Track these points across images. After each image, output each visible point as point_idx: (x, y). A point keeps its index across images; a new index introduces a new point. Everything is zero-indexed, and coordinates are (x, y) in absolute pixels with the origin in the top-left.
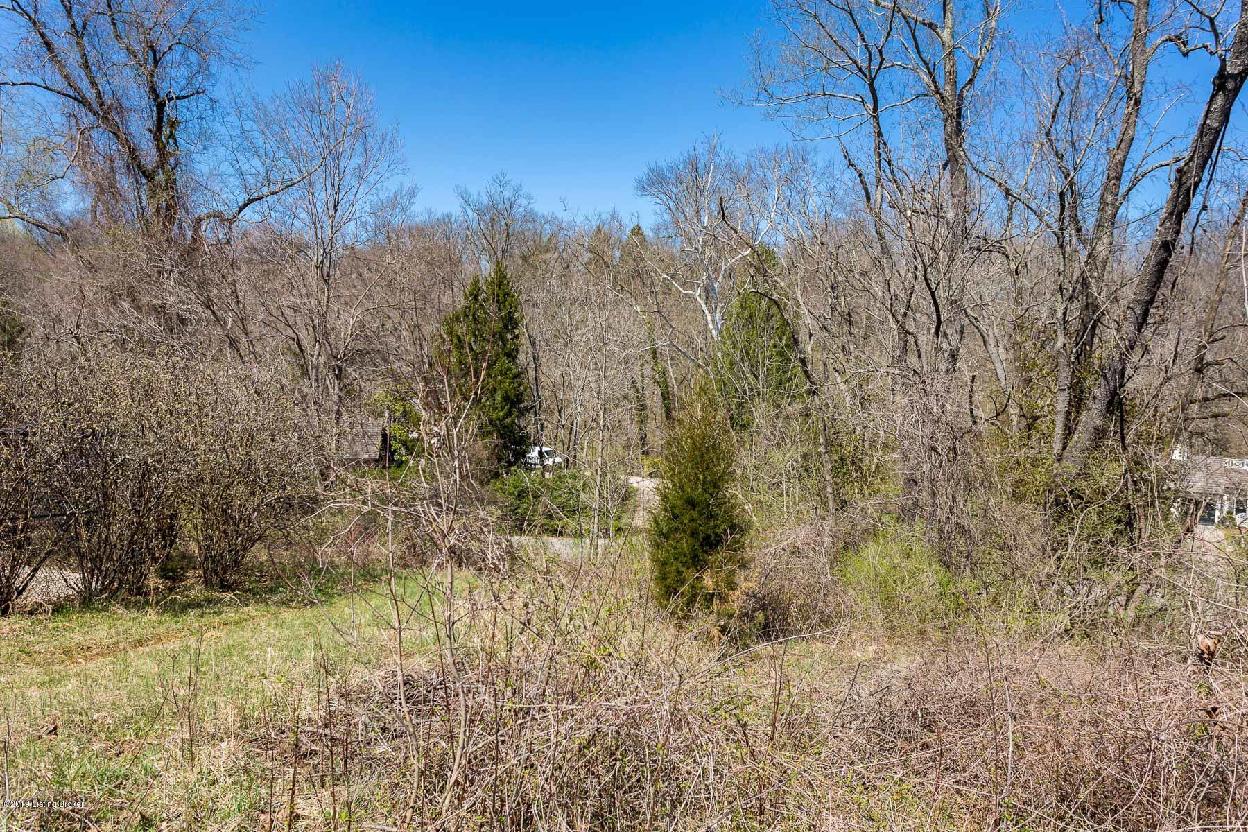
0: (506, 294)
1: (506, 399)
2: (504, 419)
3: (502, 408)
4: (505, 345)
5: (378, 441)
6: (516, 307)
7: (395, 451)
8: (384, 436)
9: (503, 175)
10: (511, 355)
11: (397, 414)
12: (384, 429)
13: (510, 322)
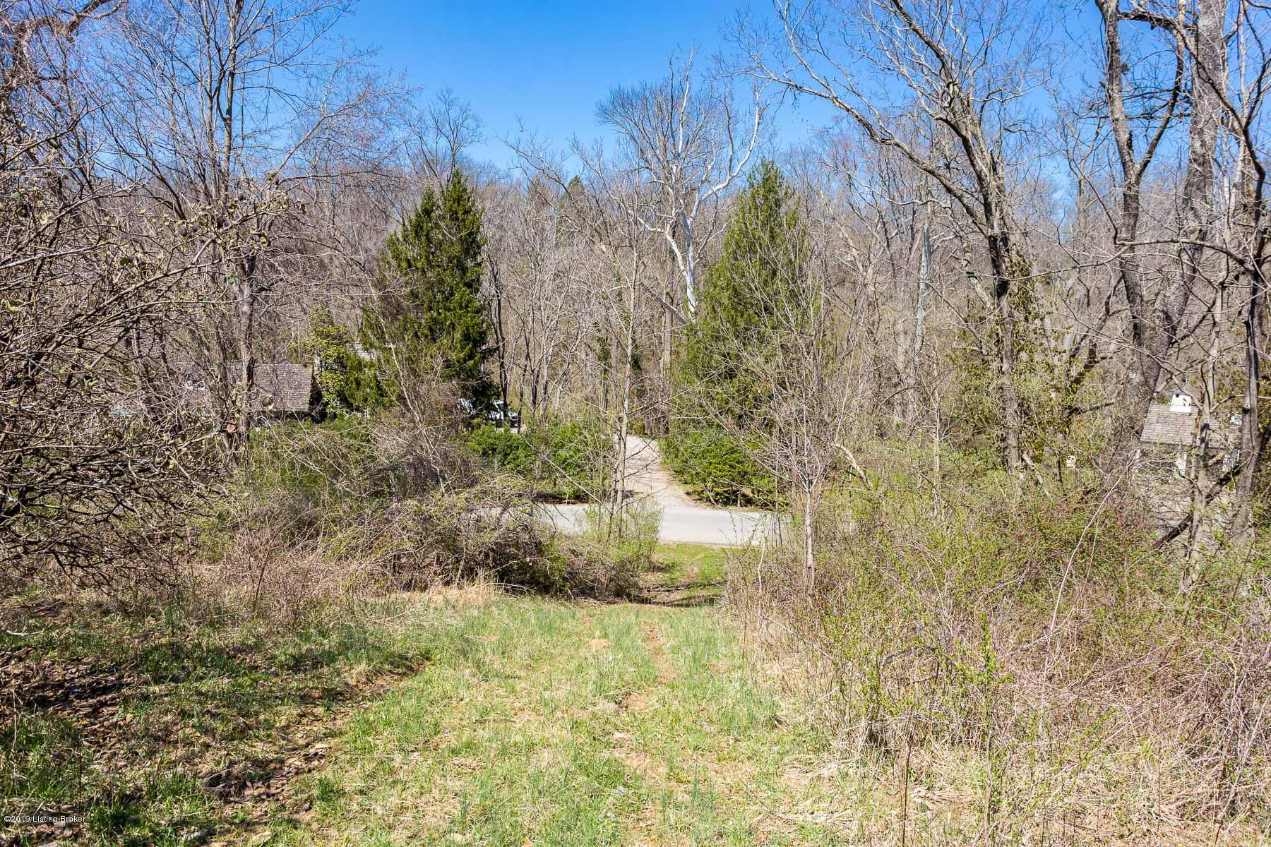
0: (466, 212)
1: (467, 337)
2: (465, 361)
3: (463, 348)
4: (464, 274)
5: (307, 391)
6: (478, 228)
7: (327, 404)
8: (314, 385)
9: (449, 92)
10: (473, 285)
11: (330, 361)
12: (313, 378)
13: (471, 245)
